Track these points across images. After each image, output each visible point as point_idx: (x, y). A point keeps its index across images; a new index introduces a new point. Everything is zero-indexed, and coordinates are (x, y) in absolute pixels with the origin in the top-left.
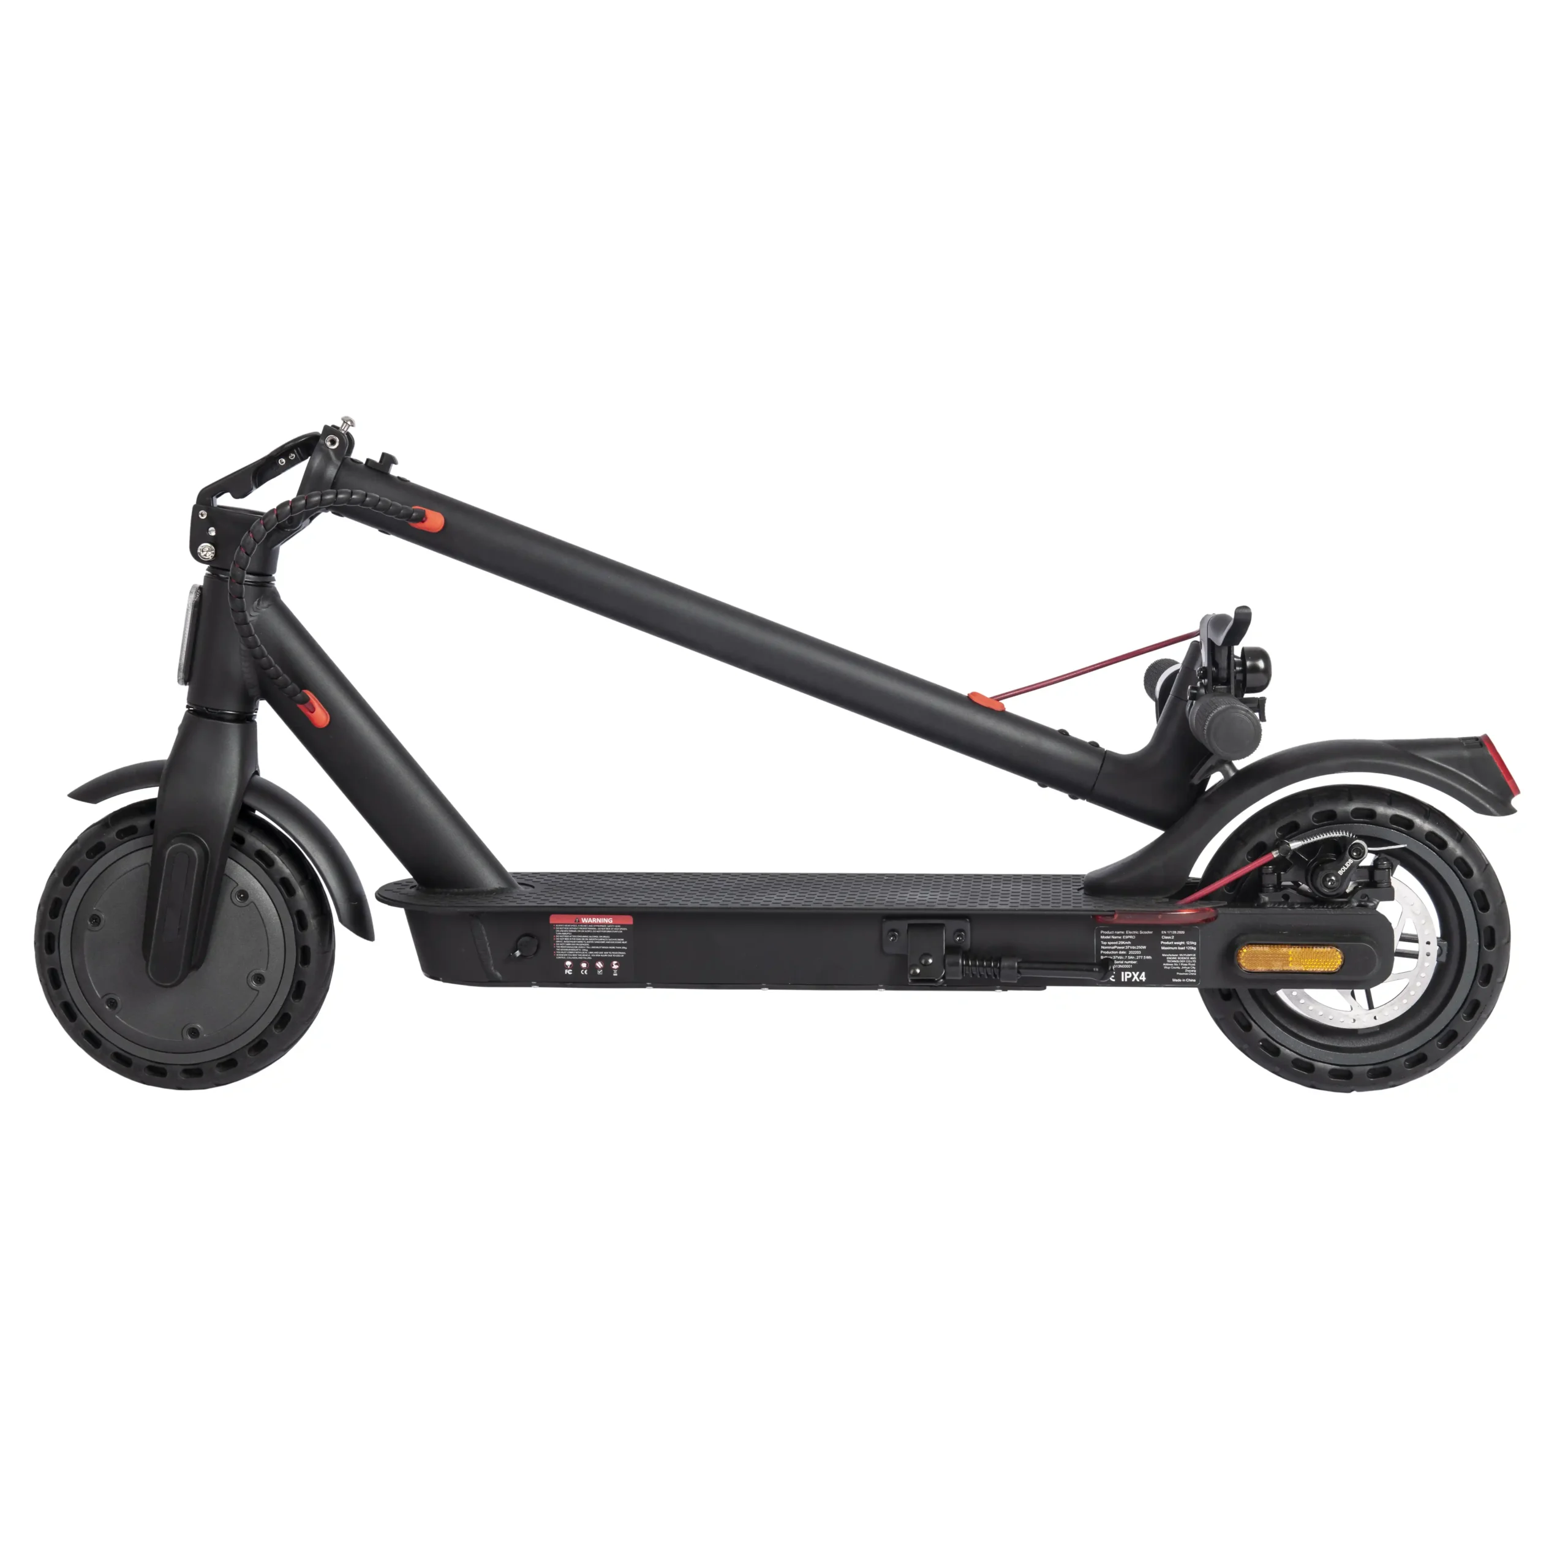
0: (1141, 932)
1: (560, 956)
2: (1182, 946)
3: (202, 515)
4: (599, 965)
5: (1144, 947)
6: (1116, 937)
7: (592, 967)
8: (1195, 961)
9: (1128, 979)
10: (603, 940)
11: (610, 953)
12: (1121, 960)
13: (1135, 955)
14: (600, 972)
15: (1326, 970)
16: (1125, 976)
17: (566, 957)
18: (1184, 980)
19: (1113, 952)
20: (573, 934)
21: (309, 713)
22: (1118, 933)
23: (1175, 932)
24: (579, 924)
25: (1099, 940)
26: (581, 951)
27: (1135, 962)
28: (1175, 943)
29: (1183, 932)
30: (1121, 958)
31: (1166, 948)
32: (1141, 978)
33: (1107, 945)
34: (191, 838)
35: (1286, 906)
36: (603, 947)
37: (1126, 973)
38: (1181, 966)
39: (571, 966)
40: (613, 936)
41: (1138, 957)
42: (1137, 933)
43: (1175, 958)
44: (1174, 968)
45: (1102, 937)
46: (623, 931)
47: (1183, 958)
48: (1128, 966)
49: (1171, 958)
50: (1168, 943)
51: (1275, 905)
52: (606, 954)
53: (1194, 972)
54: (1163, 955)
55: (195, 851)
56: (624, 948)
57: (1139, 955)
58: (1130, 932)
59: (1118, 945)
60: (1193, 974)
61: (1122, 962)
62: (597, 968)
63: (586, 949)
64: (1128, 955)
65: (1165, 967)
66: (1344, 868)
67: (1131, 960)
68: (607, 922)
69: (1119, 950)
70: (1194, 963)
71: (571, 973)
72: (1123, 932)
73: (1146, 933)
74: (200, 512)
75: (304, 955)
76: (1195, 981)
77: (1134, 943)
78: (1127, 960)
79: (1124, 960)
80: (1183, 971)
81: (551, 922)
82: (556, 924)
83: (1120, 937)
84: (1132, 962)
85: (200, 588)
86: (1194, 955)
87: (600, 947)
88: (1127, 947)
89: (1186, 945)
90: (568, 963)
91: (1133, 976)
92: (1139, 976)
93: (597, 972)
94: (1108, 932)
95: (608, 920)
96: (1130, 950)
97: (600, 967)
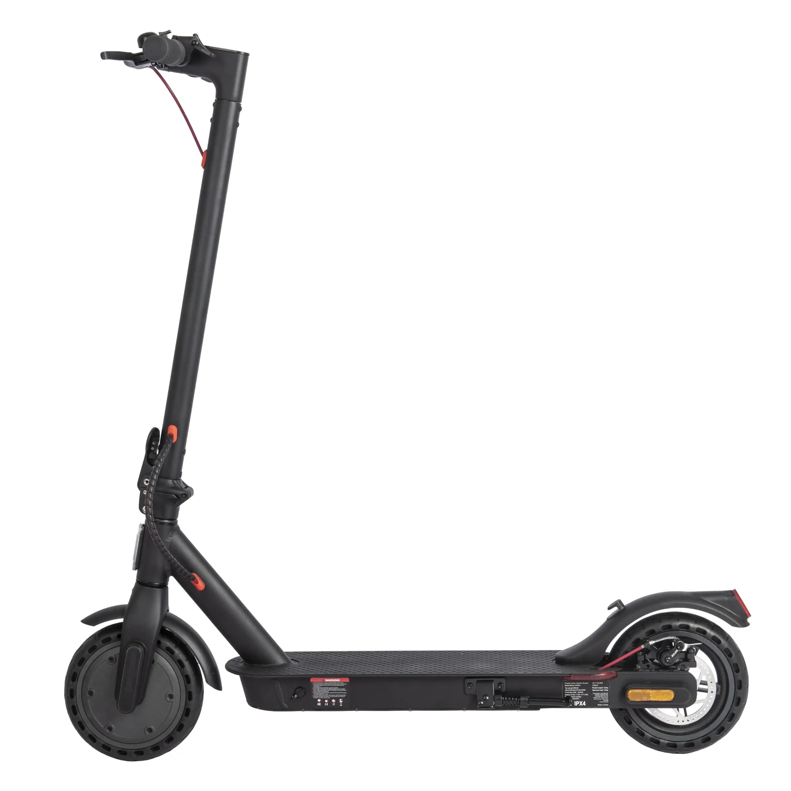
0: (583, 683)
1: (315, 697)
2: (602, 689)
3: (145, 492)
4: (334, 701)
5: (585, 690)
6: (572, 686)
7: (330, 702)
8: (607, 696)
9: (578, 704)
10: (335, 689)
11: (338, 695)
12: (574, 696)
13: (580, 694)
14: (334, 704)
15: (667, 700)
16: (576, 703)
17: (318, 697)
18: (603, 705)
19: (571, 692)
20: (321, 687)
21: (196, 584)
22: (573, 683)
23: (598, 683)
24: (324, 682)
25: (564, 687)
26: (325, 695)
27: (581, 697)
28: (599, 688)
29: (602, 683)
30: (574, 695)
31: (595, 690)
32: (583, 704)
33: (568, 689)
34: (139, 644)
35: (648, 671)
36: (335, 693)
37: (577, 702)
38: (601, 699)
39: (320, 701)
40: (340, 687)
41: (582, 695)
42: (581, 683)
43: (599, 695)
44: (599, 699)
45: (565, 685)
46: (345, 685)
47: (602, 694)
48: (577, 699)
49: (597, 695)
50: (595, 688)
51: (643, 670)
52: (336, 696)
53: (607, 701)
54: (593, 693)
55: (140, 650)
56: (345, 693)
57: (582, 693)
58: (578, 683)
59: (573, 689)
60: (607, 702)
61: (575, 697)
62: (333, 703)
63: (327, 693)
64: (577, 693)
65: (594, 699)
66: (674, 654)
67: (579, 696)
68: (337, 681)
69: (573, 691)
70: (607, 697)
71: (320, 705)
72: (575, 683)
73: (585, 683)
74: (144, 491)
75: (189, 696)
76: (608, 705)
77: (580, 688)
78: (577, 696)
79: (576, 696)
80: (603, 701)
81: (311, 681)
82: (313, 682)
83: (573, 686)
84: (579, 697)
85: (143, 525)
86: (607, 693)
87: (334, 693)
88: (577, 690)
89: (603, 689)
90: (319, 700)
91: (580, 703)
92: (582, 703)
93: (332, 704)
94: (568, 683)
95: (338, 680)
96: (578, 691)
97: (334, 702)
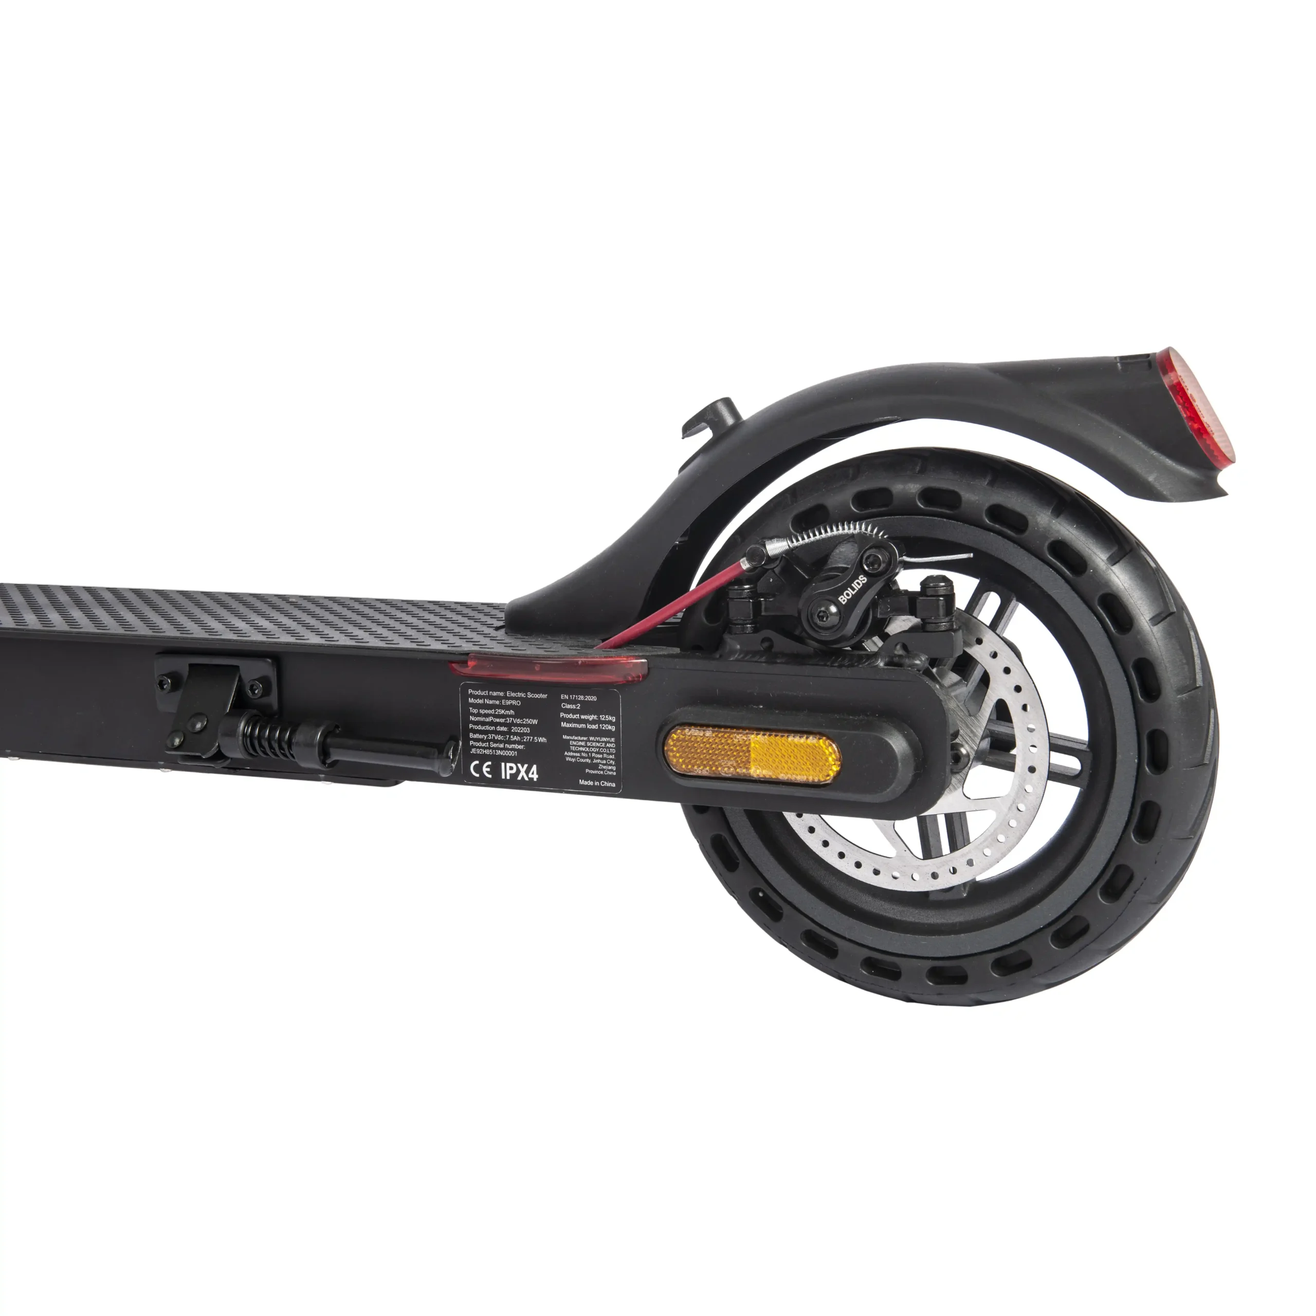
0: (530, 695)
2: (593, 722)
5: (535, 722)
6: (491, 702)
8: (614, 751)
9: (511, 775)
12: (500, 742)
13: (521, 735)
15: (811, 779)
16: (507, 770)
18: (597, 783)
19: (488, 728)
22: (495, 694)
23: (581, 698)
25: (466, 705)
27: (521, 747)
28: (583, 717)
29: (594, 698)
30: (500, 737)
31: (569, 725)
32: (530, 776)
33: (479, 715)
35: (763, 659)
37: (509, 765)
38: (592, 758)
41: (526, 738)
42: (523, 695)
43: (583, 744)
44: (582, 760)
45: (471, 700)
47: (595, 743)
48: (511, 753)
49: (577, 742)
50: (571, 716)
51: (746, 656)
53: (611, 770)
54: (565, 737)
57: (527, 734)
58: (513, 695)
59: (494, 716)
60: (611, 773)
61: (502, 746)
64: (510, 733)
65: (567, 759)
66: (850, 591)
67: (515, 742)
69: (496, 724)
70: (612, 754)
72: (502, 694)
73: (537, 696)
76: (614, 785)
77: (521, 712)
78: (510, 742)
79: (505, 742)
80: (595, 767)
83: (497, 702)
84: (516, 746)
86: (613, 740)
88: (509, 720)
89: (598, 722)
91: (518, 771)
92: (527, 772)
94: (479, 693)
96: (513, 724)
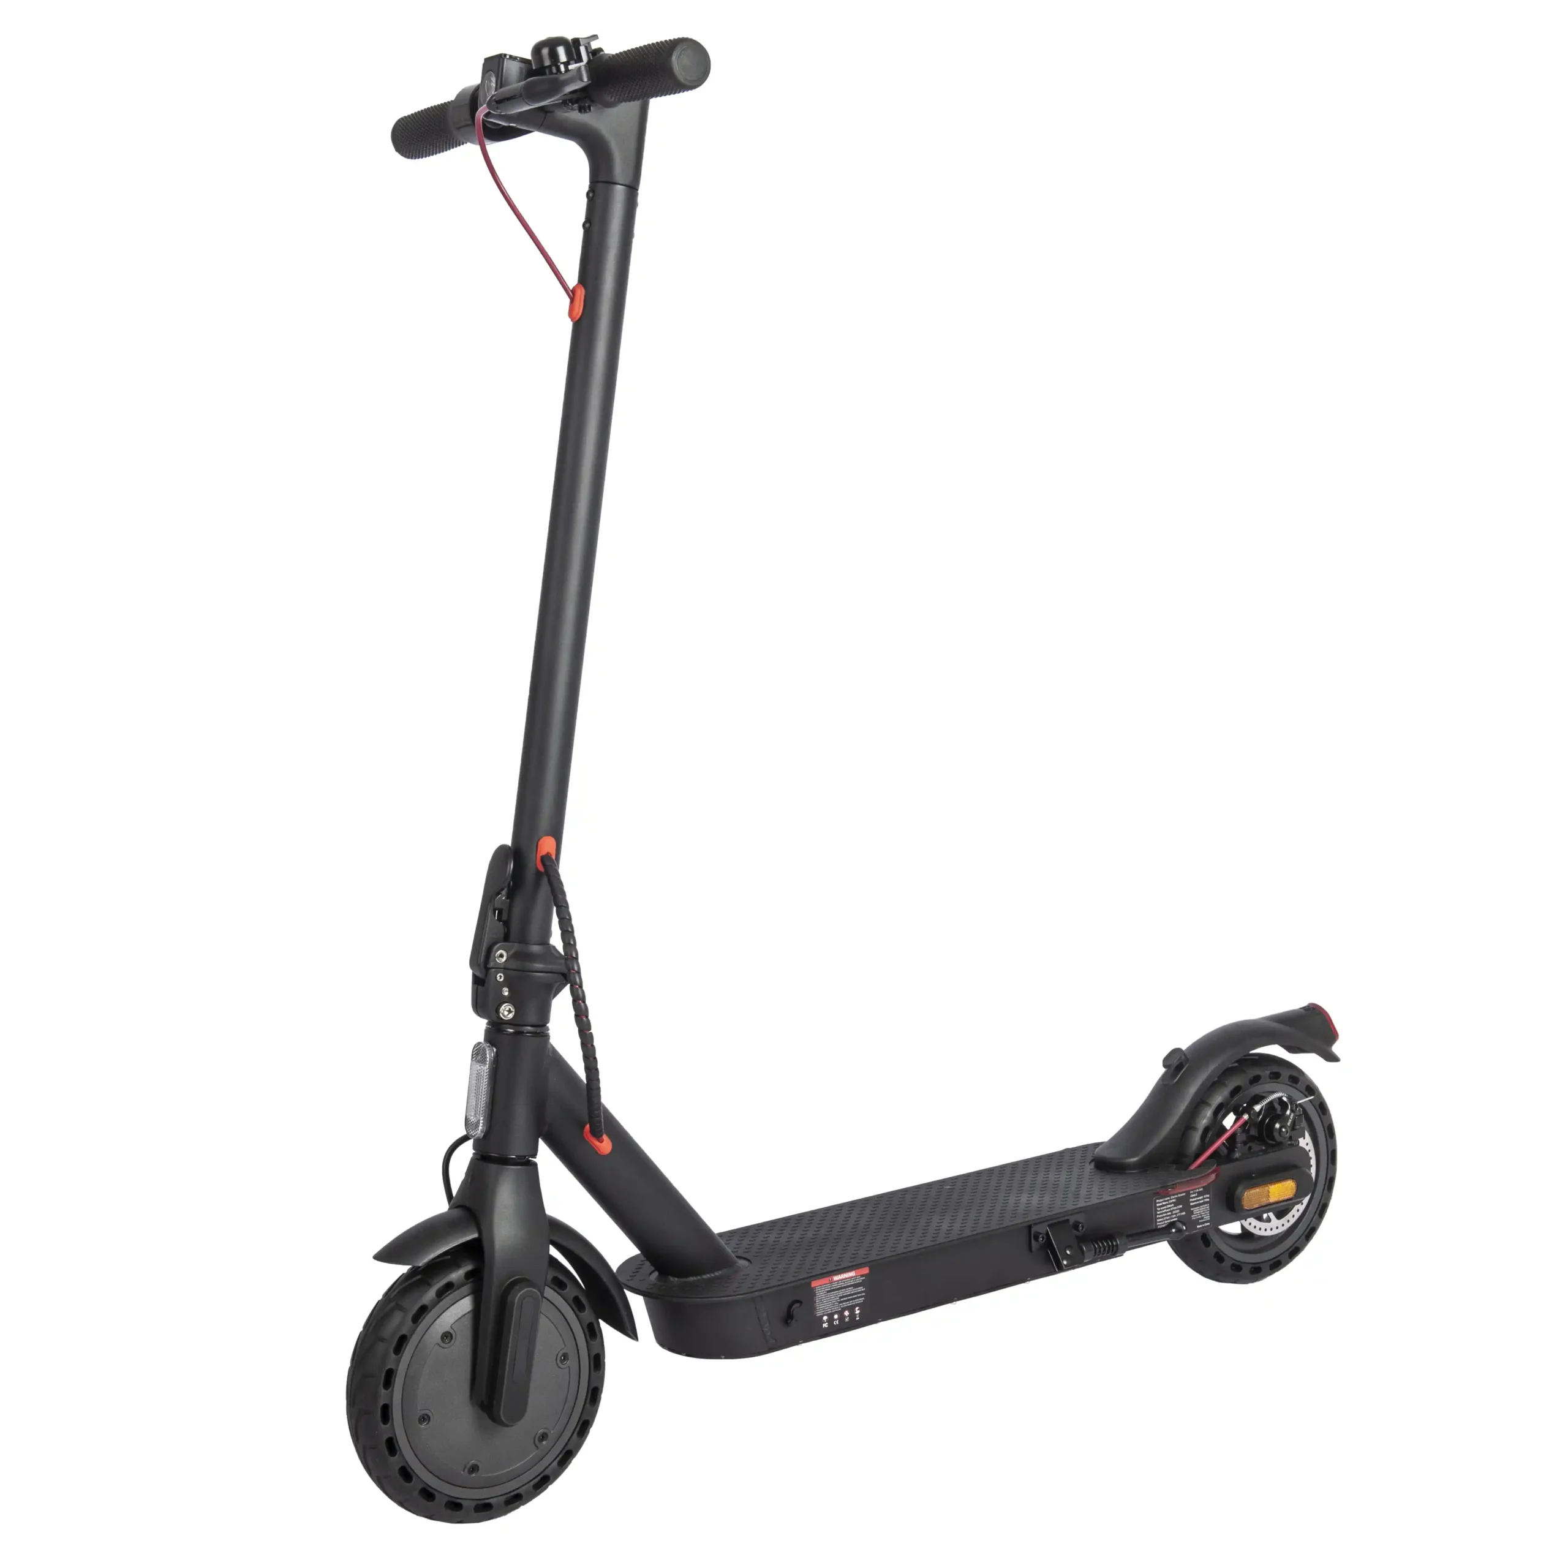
0: (1179, 1195)
1: (819, 1314)
2: (1202, 1199)
4: (847, 1313)
5: (1181, 1206)
7: (842, 1317)
10: (848, 1291)
11: (853, 1301)
13: (1176, 1214)
14: (847, 1320)
17: (823, 1313)
18: (1203, 1225)
19: (1164, 1215)
20: (828, 1292)
21: (597, 1143)
22: (1166, 1199)
23: (1198, 1190)
24: (831, 1282)
25: (1156, 1207)
26: (835, 1305)
27: (1177, 1219)
28: (1197, 1198)
29: (1201, 1189)
30: (1168, 1218)
31: (1193, 1204)
33: (1161, 1210)
35: (1250, 1156)
36: (848, 1298)
38: (1201, 1215)
39: (829, 1318)
40: (855, 1286)
41: (1178, 1215)
42: (1176, 1196)
43: (1198, 1210)
44: (1198, 1217)
45: (1158, 1205)
46: (862, 1280)
47: (1202, 1208)
49: (1196, 1210)
50: (1193, 1199)
52: (851, 1303)
53: (1207, 1218)
54: (1192, 1209)
56: (862, 1295)
58: (1172, 1197)
59: (1167, 1209)
62: (845, 1317)
63: (837, 1302)
64: (1172, 1214)
65: (1193, 1219)
67: (1175, 1218)
68: (850, 1276)
69: (1167, 1213)
70: (1209, 1210)
71: (827, 1326)
72: (1169, 1198)
73: (1182, 1195)
76: (1209, 1224)
77: (1176, 1204)
79: (1171, 1219)
81: (812, 1286)
82: (815, 1288)
83: (1167, 1202)
86: (1209, 1204)
87: (846, 1298)
88: (1172, 1209)
90: (825, 1318)
93: (845, 1320)
94: (1161, 1200)
95: (852, 1274)
96: (1174, 1210)
97: (847, 1315)
